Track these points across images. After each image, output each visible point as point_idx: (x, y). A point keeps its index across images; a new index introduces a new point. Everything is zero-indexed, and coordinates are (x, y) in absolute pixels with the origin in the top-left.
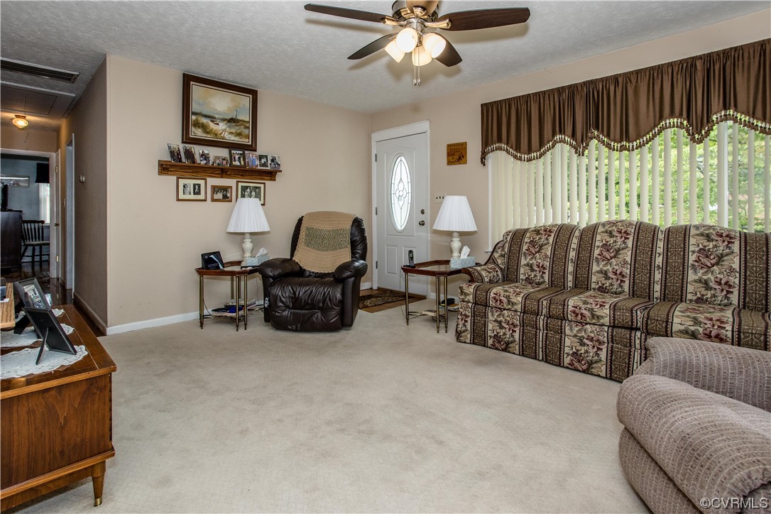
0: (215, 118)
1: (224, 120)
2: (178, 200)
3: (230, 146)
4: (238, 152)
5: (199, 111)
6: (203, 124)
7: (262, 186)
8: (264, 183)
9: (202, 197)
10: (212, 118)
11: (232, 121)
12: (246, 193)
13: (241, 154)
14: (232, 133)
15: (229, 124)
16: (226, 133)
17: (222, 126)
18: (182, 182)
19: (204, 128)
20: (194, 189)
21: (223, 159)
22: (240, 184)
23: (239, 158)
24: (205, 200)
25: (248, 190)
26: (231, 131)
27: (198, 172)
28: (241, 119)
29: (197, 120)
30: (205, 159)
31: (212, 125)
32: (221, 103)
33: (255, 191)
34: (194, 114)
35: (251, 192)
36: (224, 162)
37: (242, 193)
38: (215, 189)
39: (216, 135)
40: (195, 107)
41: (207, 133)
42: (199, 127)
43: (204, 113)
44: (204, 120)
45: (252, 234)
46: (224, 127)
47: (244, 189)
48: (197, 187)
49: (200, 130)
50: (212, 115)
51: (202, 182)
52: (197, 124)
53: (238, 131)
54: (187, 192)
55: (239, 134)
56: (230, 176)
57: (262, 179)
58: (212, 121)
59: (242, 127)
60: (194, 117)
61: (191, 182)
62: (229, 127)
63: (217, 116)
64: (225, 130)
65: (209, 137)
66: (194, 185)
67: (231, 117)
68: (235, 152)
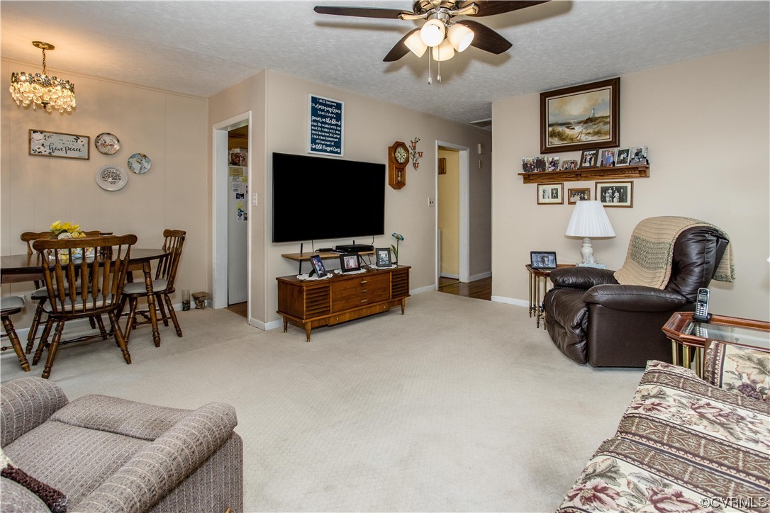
0: (571, 124)
1: (579, 123)
2: (539, 204)
3: (584, 147)
4: (591, 152)
5: (554, 122)
6: (559, 132)
7: (629, 185)
8: (632, 182)
9: (559, 200)
10: (568, 125)
11: (589, 121)
12: (607, 195)
13: (593, 154)
14: (589, 133)
15: (586, 125)
16: (583, 135)
17: (578, 129)
18: (541, 188)
19: (560, 136)
20: (552, 194)
21: (571, 163)
22: (599, 186)
23: (591, 159)
24: (562, 203)
25: (610, 191)
26: (588, 132)
27: (553, 178)
28: (599, 116)
29: (553, 130)
30: (554, 166)
31: (568, 132)
32: (577, 107)
33: (619, 192)
34: (550, 126)
35: (613, 193)
36: (573, 165)
37: (602, 194)
38: (573, 192)
39: (572, 139)
40: (551, 119)
41: (563, 140)
42: (555, 137)
43: (560, 122)
44: (560, 129)
45: (592, 238)
46: (581, 130)
47: (604, 190)
48: (554, 191)
49: (556, 139)
50: (568, 121)
51: (559, 187)
52: (553, 135)
53: (596, 130)
54: (546, 197)
55: (598, 133)
56: (587, 178)
57: (629, 177)
58: (568, 128)
59: (601, 124)
60: (551, 129)
61: (549, 188)
62: (585, 128)
63: (572, 121)
64: (581, 133)
65: (565, 143)
66: (552, 190)
67: (587, 118)
68: (588, 153)
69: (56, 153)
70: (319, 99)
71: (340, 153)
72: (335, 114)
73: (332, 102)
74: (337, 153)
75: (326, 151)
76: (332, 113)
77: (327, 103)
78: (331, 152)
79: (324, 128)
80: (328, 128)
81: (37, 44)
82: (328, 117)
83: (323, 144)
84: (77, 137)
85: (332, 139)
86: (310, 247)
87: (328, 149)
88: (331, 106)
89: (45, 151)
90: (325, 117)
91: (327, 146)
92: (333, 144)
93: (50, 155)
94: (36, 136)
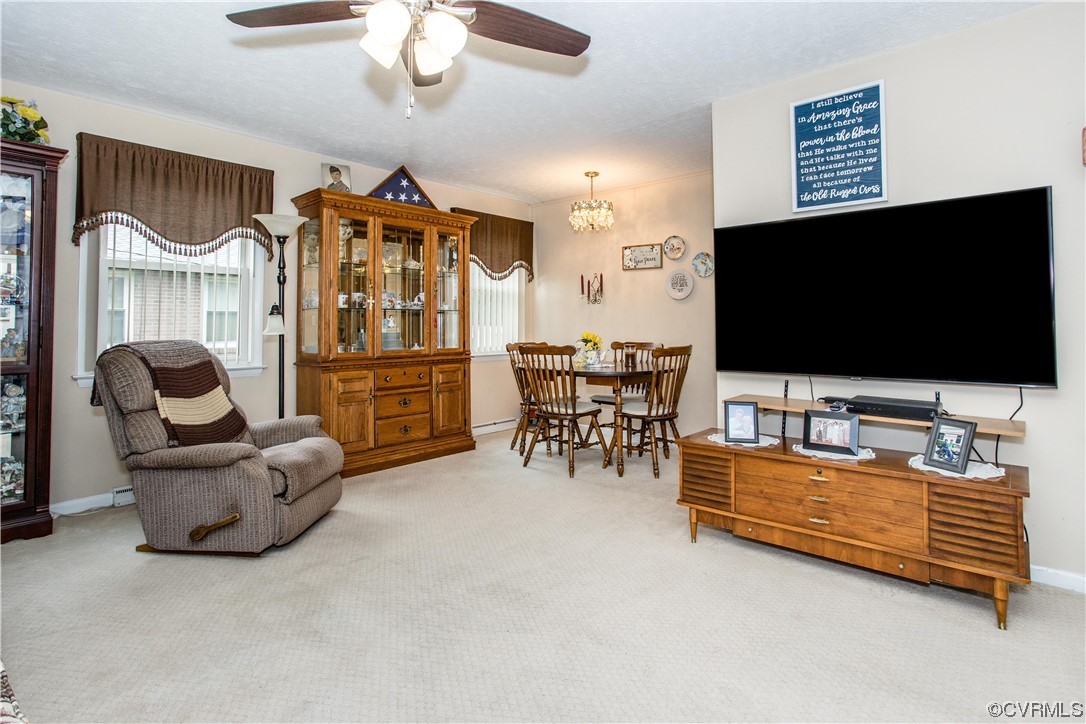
69: (640, 266)
70: (816, 103)
71: (880, 195)
72: (860, 115)
73: (849, 94)
74: (871, 195)
75: (839, 199)
76: (852, 116)
77: (837, 101)
78: (852, 197)
79: (832, 154)
80: (840, 152)
81: (587, 174)
82: (839, 129)
83: (829, 188)
84: (653, 246)
85: (853, 171)
86: (807, 391)
87: (845, 193)
88: (849, 104)
89: (632, 265)
90: (833, 131)
91: (839, 188)
92: (858, 179)
93: (635, 269)
94: (627, 252)
